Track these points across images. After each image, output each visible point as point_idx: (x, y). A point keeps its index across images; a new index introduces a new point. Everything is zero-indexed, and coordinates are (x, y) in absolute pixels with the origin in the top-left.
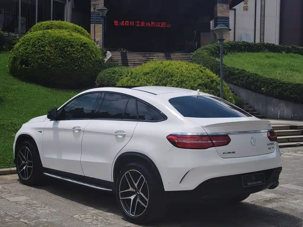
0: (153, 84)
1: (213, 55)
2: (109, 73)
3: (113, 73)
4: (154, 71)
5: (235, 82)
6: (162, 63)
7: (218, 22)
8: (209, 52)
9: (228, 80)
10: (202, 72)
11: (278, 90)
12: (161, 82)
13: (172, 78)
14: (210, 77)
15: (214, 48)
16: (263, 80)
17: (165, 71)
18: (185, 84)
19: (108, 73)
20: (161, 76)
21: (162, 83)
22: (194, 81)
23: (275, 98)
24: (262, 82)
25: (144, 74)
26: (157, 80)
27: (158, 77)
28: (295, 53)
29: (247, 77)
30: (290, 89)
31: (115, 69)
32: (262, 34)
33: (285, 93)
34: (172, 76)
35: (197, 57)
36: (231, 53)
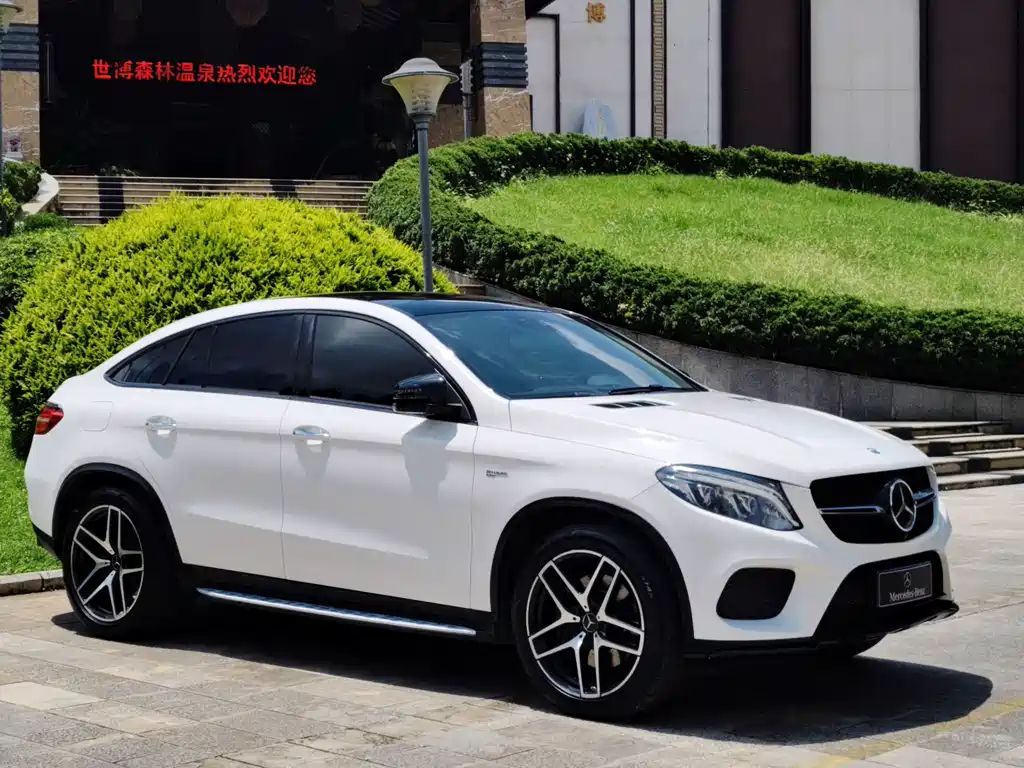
0: (158, 285)
1: (454, 185)
2: (14, 252)
3: (29, 254)
4: (166, 236)
5: (524, 283)
6: (199, 207)
7: (485, 64)
8: (439, 175)
9: (498, 275)
10: (354, 238)
11: (678, 308)
12: (190, 276)
13: (237, 263)
14: (386, 258)
15: (458, 161)
16: (624, 271)
17: (207, 236)
18: (285, 285)
19: (9, 254)
20: (188, 254)
21: (195, 283)
22: (322, 273)
23: (664, 337)
24: (619, 282)
25: (126, 248)
26: (176, 273)
27: (181, 260)
28: (763, 174)
29: (564, 264)
30: (721, 304)
31: (38, 239)
32: (660, 109)
33: (701, 321)
34: (234, 256)
35: (390, 191)
36: (524, 178)
